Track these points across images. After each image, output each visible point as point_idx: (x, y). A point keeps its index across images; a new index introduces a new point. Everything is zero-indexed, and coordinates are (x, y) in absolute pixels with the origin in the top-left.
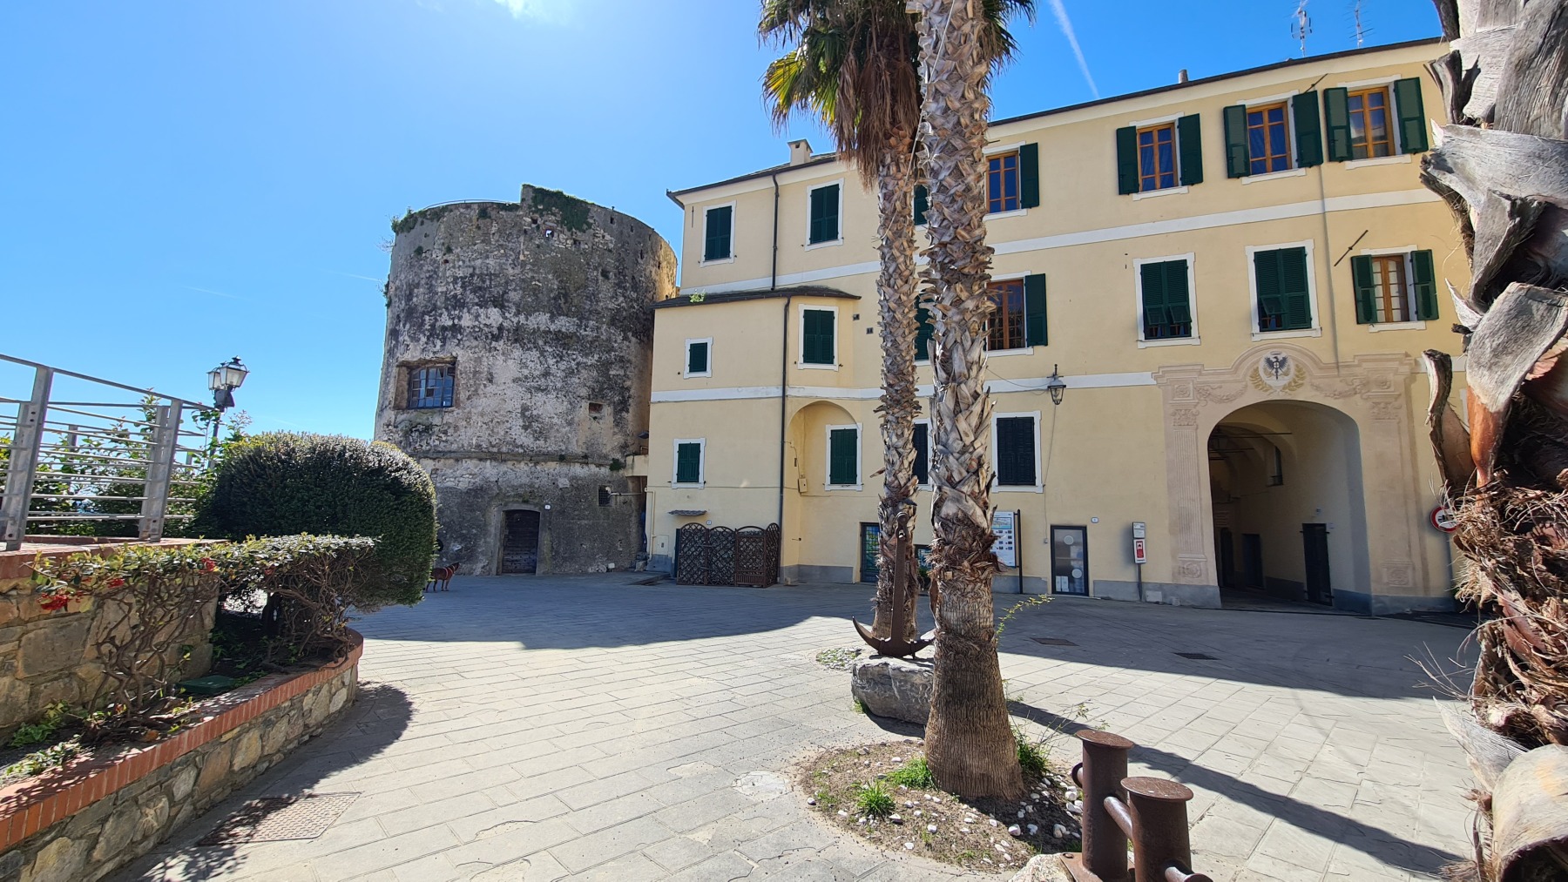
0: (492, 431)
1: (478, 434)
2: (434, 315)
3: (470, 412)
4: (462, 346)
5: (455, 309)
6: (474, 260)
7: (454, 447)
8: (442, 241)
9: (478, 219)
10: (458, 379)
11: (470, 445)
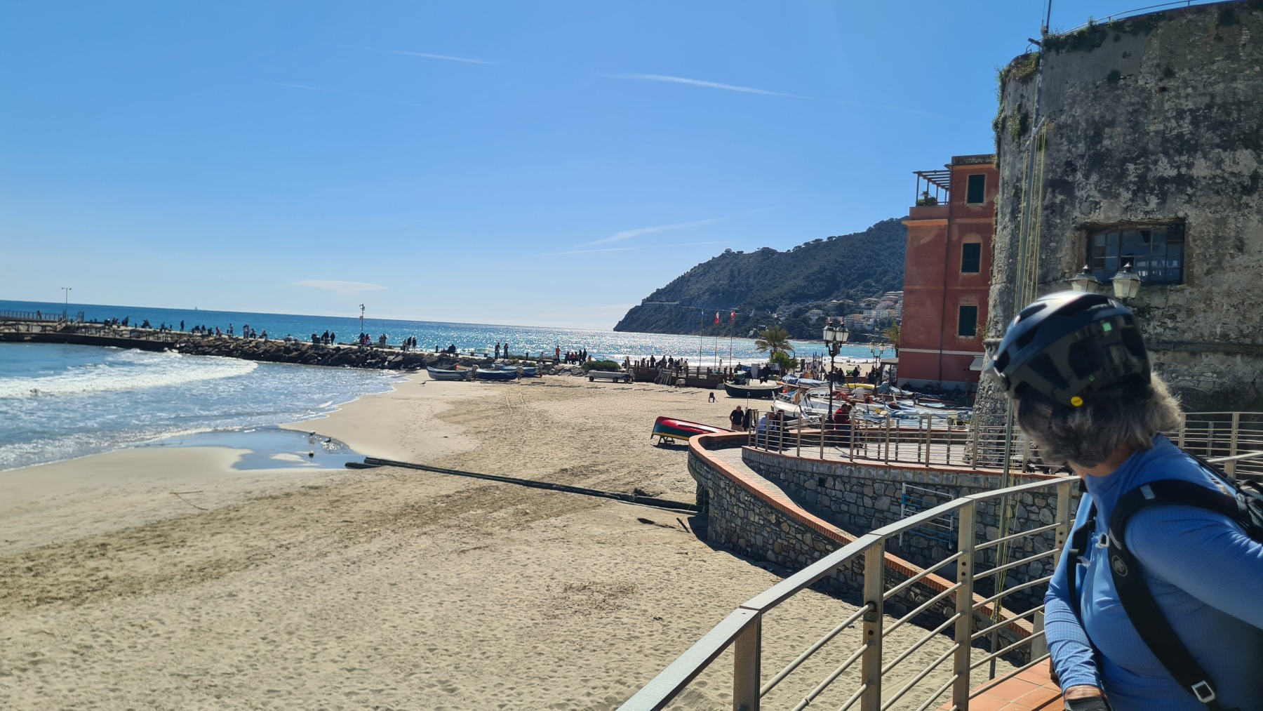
0: (1244, 316)
1: (1224, 320)
2: (1143, 163)
3: (1210, 292)
4: (1194, 204)
5: (1181, 154)
6: (1211, 84)
7: (1188, 336)
8: (1155, 62)
9: (1217, 26)
10: (1190, 248)
11: (1213, 334)
